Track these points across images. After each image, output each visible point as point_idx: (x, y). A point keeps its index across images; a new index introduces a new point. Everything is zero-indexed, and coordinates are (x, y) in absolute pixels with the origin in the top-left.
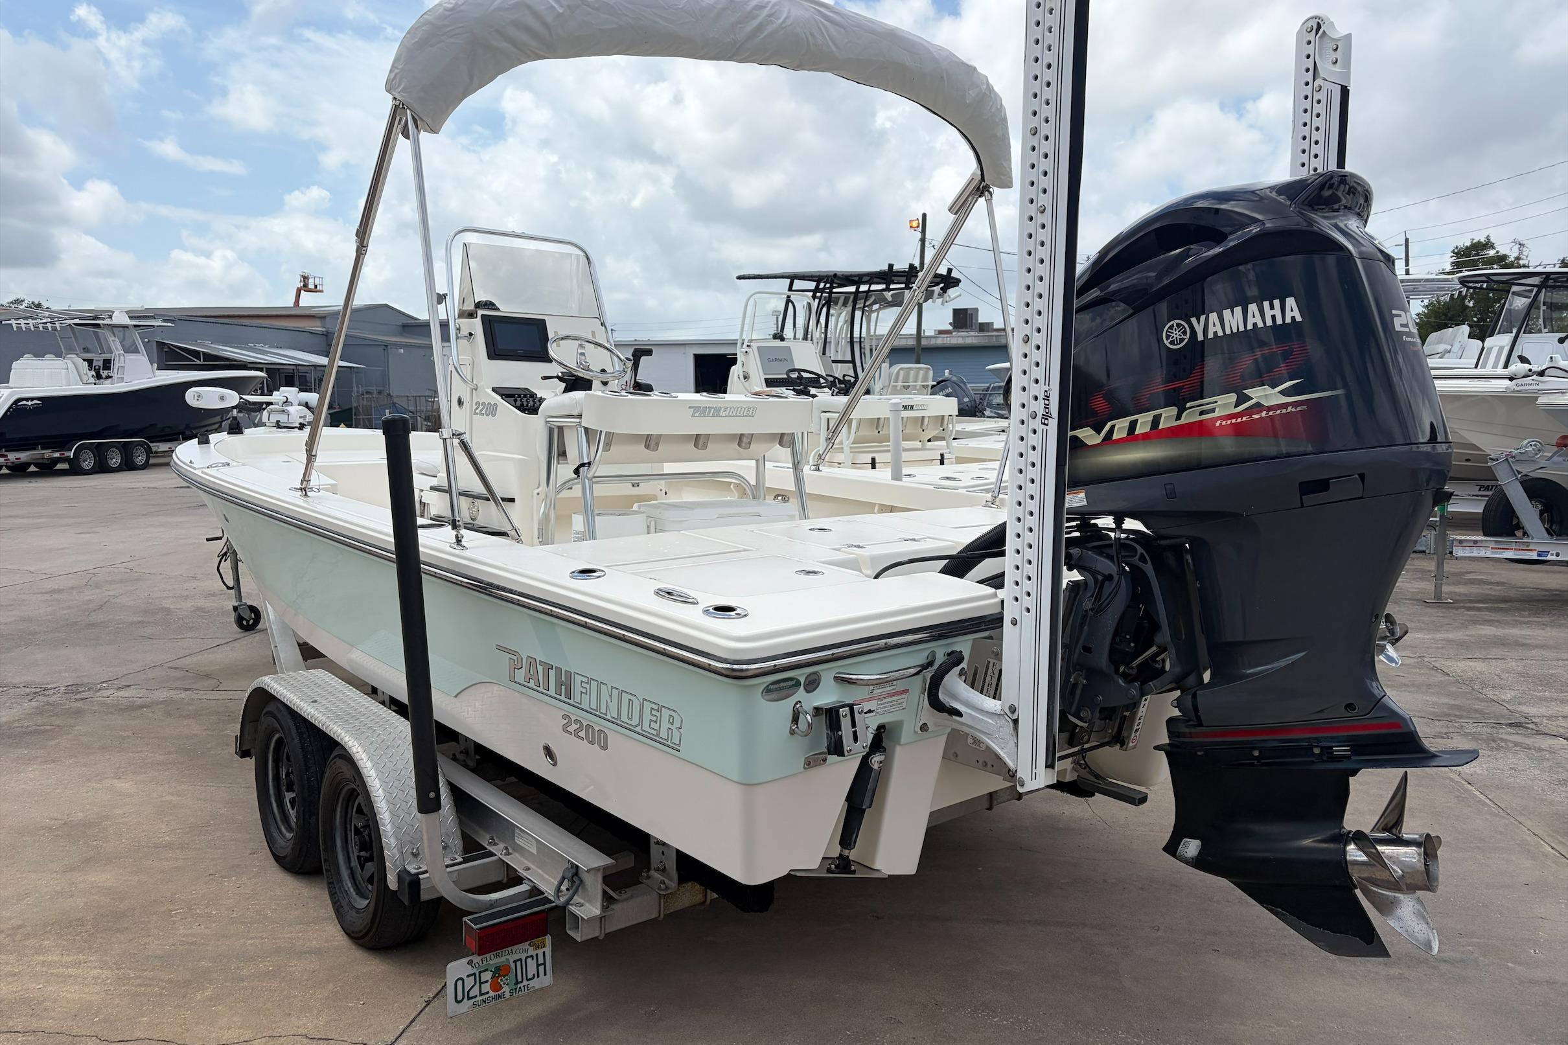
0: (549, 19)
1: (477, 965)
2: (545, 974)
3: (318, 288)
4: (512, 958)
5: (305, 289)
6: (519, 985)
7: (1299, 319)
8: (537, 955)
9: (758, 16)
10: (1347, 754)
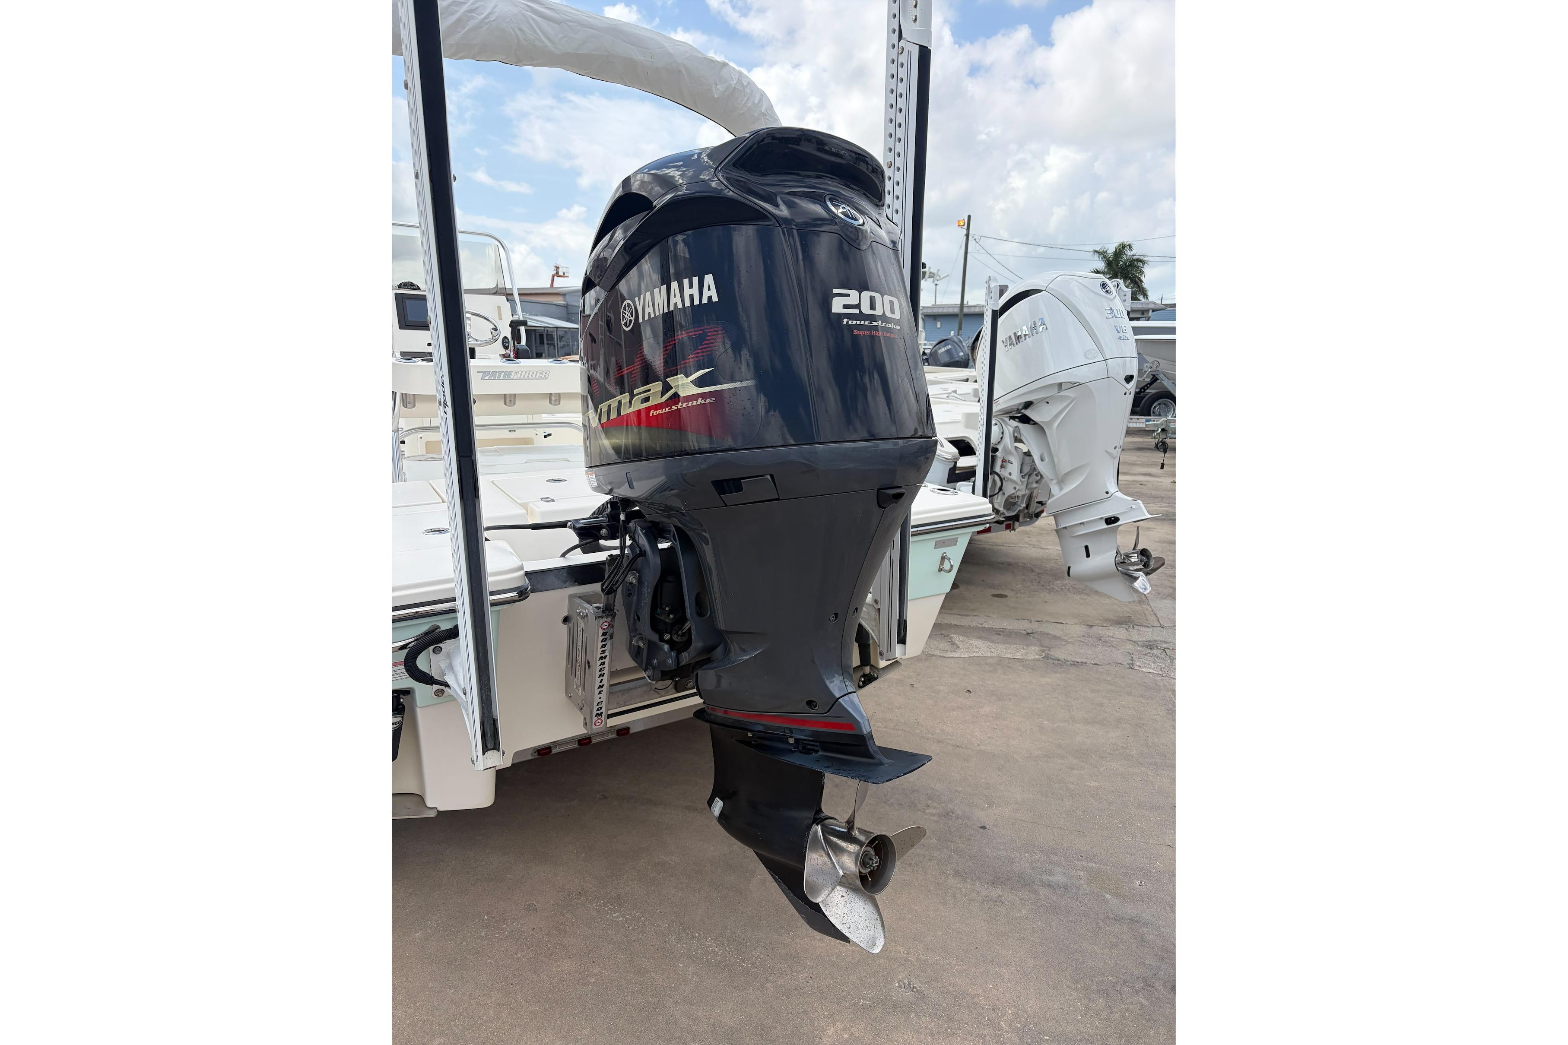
3: (565, 275)
5: (557, 275)
7: (715, 299)
10: (816, 748)
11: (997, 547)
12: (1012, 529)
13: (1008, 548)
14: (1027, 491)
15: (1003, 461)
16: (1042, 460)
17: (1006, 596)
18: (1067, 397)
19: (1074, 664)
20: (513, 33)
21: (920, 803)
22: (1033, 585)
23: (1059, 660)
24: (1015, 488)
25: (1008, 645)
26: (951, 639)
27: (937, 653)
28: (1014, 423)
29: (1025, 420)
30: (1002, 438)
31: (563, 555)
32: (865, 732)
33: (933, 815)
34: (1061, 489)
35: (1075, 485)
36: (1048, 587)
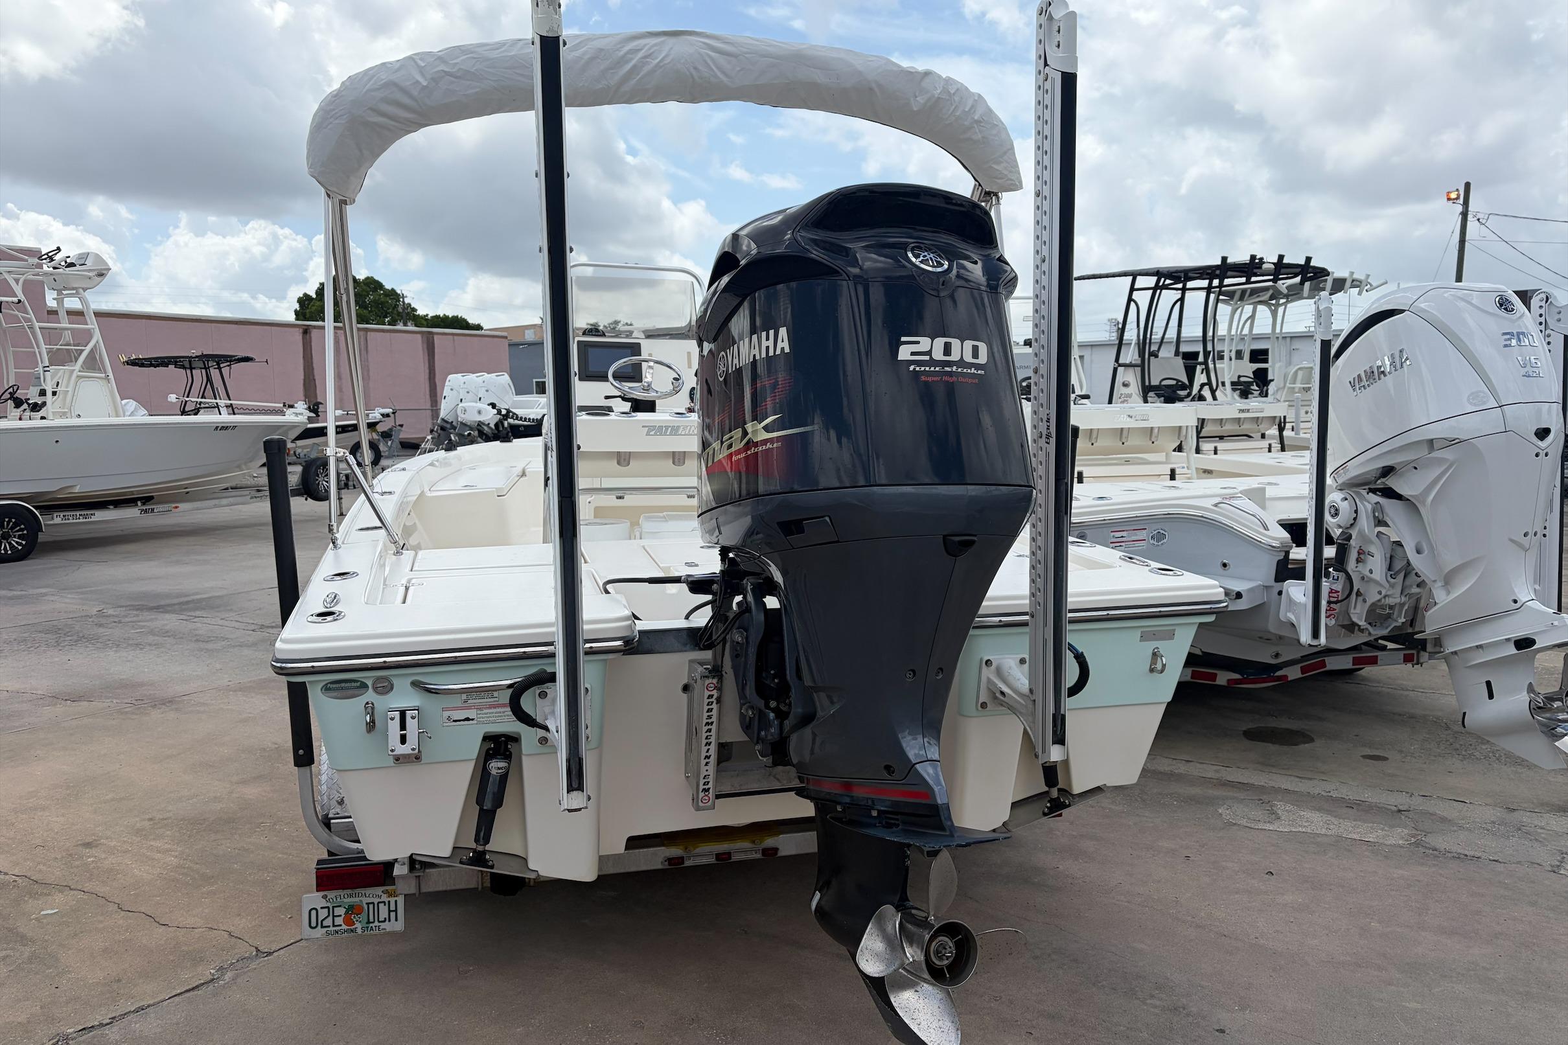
0: (415, 93)
1: (331, 900)
2: (396, 920)
4: (365, 900)
6: (371, 925)
7: (787, 350)
8: (389, 902)
9: (632, 59)
10: (897, 822)
11: (1402, 692)
12: (1415, 661)
13: (1420, 694)
14: (1403, 598)
15: (1359, 553)
16: (1418, 552)
17: (1385, 759)
18: (1441, 461)
19: (1459, 858)
20: (688, 73)
21: (1142, 992)
22: (1438, 748)
23: (1436, 850)
24: (1380, 593)
25: (1360, 823)
26: (1271, 806)
27: (1244, 822)
28: (1374, 498)
29: (1389, 493)
30: (1355, 519)
31: (687, 617)
32: (939, 802)
33: (1156, 1007)
34: (1448, 593)
35: (1466, 588)
36: (1464, 753)
